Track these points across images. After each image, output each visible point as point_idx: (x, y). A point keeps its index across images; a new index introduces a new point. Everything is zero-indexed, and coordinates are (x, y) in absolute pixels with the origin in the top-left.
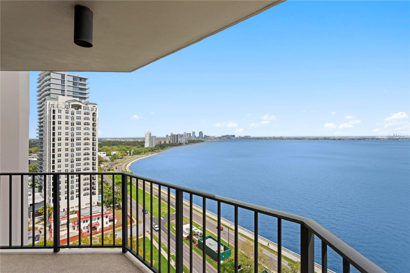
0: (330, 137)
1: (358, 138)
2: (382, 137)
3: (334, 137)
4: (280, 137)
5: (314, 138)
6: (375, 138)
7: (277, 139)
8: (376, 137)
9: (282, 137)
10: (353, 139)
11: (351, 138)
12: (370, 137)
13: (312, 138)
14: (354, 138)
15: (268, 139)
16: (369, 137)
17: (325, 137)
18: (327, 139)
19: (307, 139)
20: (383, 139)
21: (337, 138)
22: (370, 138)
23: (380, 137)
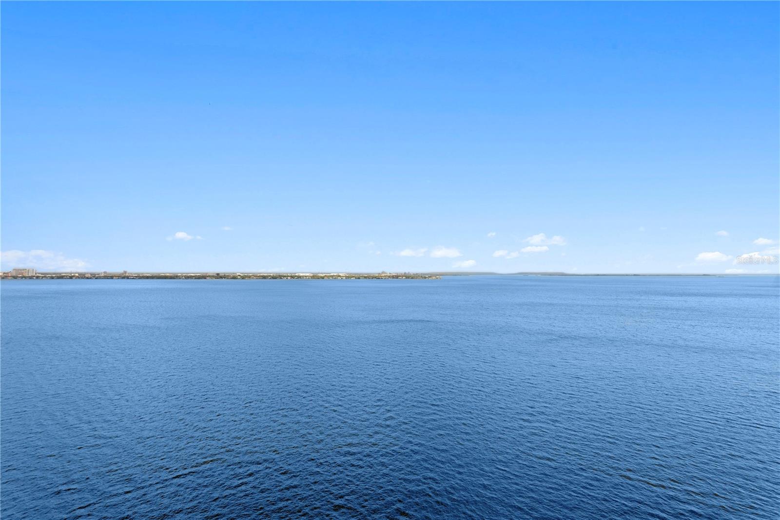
0: (227, 273)
1: (272, 275)
2: (304, 274)
3: (234, 274)
4: (123, 274)
5: (197, 275)
6: (296, 276)
7: (114, 278)
8: (297, 274)
9: (125, 272)
10: (264, 277)
11: (261, 275)
12: (289, 274)
13: (193, 275)
14: (266, 275)
15: (88, 278)
16: (287, 274)
17: (218, 274)
18: (221, 277)
19: (183, 277)
20: (306, 277)
21: (239, 276)
22: (288, 276)
23: (301, 275)
